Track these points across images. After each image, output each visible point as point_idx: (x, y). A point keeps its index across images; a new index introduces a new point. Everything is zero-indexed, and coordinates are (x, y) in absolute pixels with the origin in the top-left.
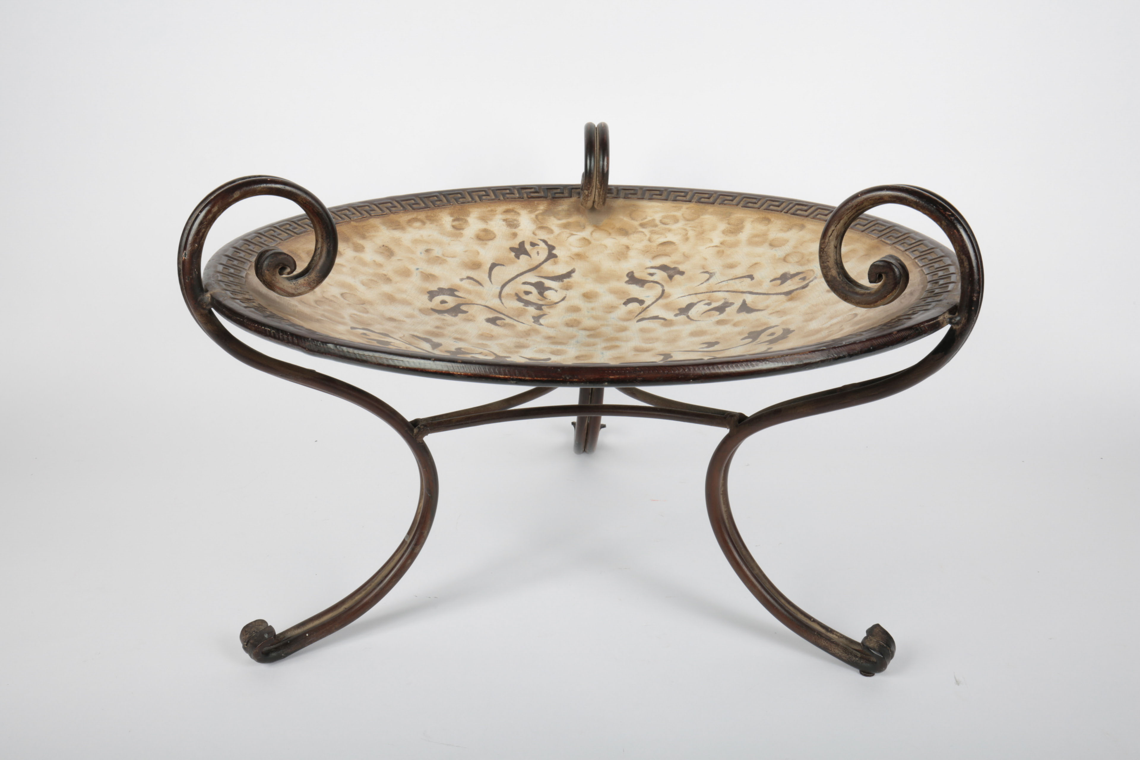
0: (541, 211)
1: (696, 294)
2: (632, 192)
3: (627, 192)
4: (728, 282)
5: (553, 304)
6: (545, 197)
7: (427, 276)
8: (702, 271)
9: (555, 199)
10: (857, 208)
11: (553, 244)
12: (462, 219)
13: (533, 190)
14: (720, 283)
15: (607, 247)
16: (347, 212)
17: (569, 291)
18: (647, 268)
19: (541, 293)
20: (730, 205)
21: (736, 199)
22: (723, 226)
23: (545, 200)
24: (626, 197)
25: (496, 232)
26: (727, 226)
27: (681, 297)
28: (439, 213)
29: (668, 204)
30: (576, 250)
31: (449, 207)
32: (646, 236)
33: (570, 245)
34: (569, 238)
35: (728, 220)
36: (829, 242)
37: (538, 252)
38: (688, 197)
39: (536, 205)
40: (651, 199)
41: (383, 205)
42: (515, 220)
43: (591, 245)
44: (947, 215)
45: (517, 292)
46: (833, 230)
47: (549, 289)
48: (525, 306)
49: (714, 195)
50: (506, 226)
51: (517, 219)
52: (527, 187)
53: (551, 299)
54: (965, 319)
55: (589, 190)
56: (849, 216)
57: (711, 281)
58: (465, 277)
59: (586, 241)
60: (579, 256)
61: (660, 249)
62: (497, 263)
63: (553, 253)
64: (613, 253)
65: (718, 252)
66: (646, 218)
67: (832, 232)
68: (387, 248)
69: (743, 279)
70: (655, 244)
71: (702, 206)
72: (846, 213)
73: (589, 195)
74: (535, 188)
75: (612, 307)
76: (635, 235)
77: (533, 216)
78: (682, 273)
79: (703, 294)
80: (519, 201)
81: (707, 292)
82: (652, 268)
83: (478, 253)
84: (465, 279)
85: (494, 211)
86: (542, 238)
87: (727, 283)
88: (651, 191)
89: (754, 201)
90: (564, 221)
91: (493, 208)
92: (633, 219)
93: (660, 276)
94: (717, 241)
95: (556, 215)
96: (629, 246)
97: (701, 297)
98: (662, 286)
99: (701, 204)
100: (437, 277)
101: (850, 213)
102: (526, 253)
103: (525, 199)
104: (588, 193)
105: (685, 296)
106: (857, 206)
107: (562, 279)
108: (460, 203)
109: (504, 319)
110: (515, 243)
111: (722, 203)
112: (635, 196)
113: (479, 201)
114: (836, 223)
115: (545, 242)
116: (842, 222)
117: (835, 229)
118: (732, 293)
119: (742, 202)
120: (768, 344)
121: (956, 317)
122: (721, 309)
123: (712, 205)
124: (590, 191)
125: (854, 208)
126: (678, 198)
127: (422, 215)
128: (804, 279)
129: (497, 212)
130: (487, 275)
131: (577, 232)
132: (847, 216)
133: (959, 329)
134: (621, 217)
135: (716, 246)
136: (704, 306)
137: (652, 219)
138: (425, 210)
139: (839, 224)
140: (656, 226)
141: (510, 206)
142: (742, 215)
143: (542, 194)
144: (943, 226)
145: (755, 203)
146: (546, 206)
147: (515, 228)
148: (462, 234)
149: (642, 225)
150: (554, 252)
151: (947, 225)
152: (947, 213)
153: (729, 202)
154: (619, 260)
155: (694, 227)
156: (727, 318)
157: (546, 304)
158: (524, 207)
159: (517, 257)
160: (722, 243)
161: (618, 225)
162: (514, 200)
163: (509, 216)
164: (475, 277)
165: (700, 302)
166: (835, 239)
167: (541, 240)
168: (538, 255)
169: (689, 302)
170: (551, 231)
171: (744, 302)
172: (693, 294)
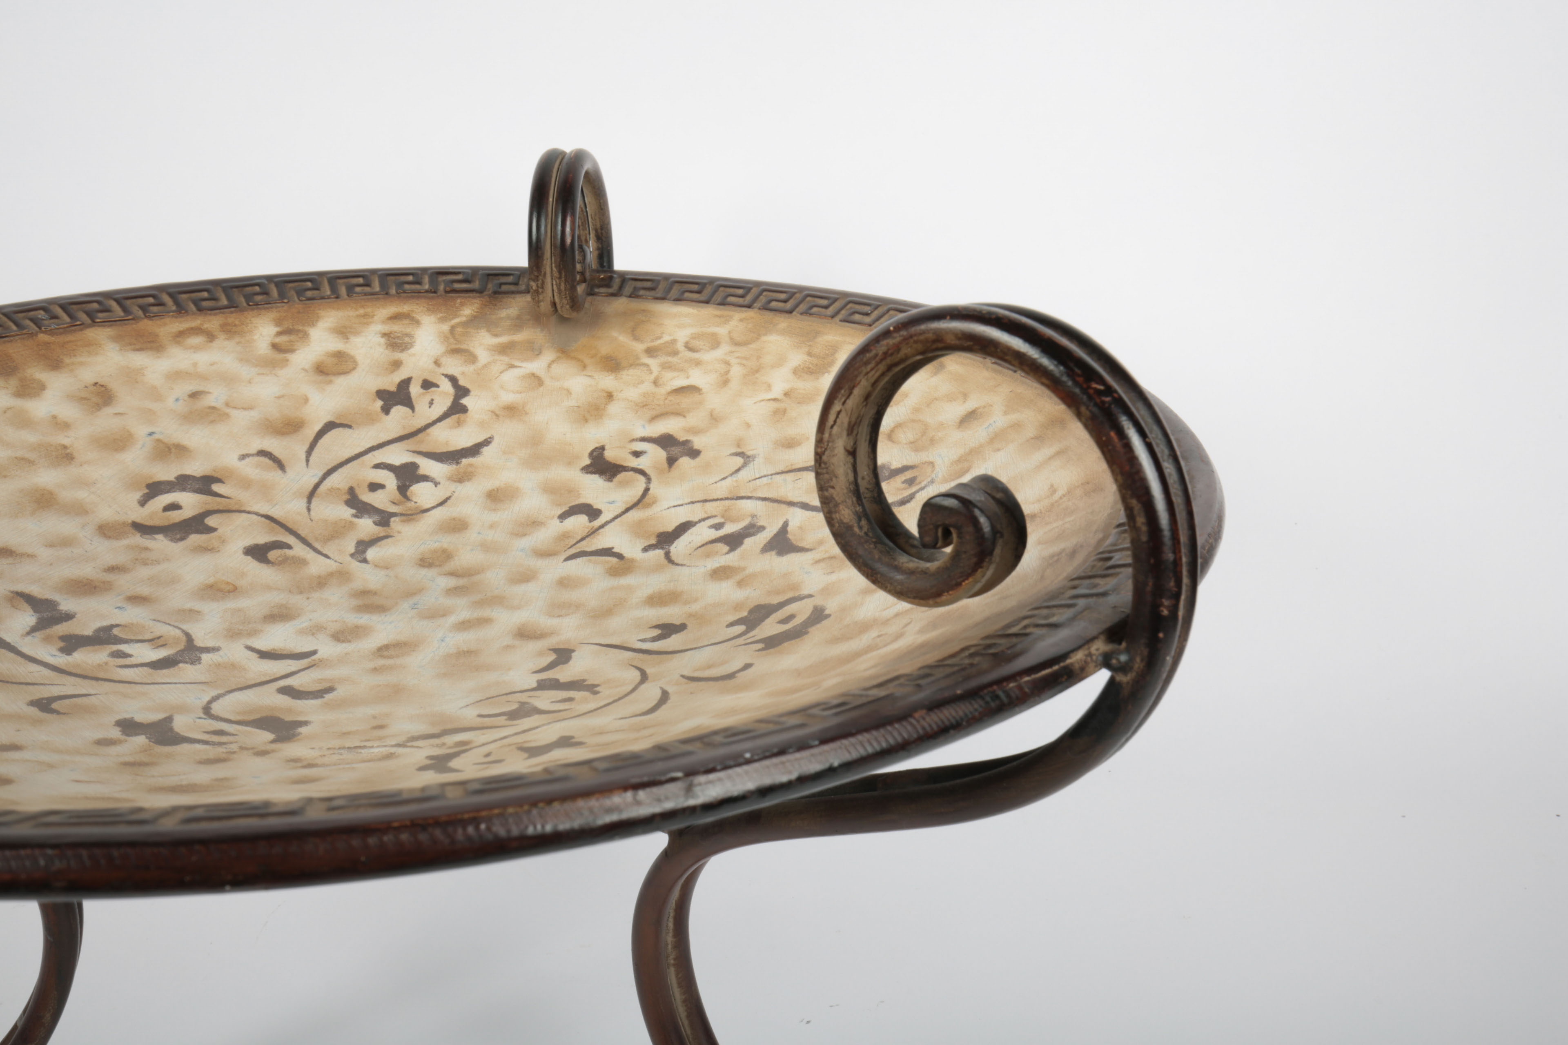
0: (464, 319)
1: (705, 501)
2: (648, 284)
3: (639, 284)
4: (771, 479)
5: (417, 513)
6: (480, 292)
7: (167, 449)
8: (734, 450)
9: (497, 296)
10: (889, 361)
11: (468, 386)
12: (299, 331)
13: (460, 277)
14: (757, 480)
15: (571, 394)
16: (41, 314)
17: (463, 484)
18: (633, 440)
19: (403, 490)
20: (819, 316)
21: (834, 305)
22: (797, 358)
23: (479, 297)
24: (634, 295)
25: (359, 359)
26: (806, 357)
27: (674, 506)
28: (253, 319)
29: (709, 311)
30: (508, 398)
31: (279, 307)
32: (651, 372)
33: (502, 387)
34: (502, 375)
35: (810, 346)
36: (831, 440)
37: (432, 400)
38: (749, 298)
39: (457, 306)
40: (678, 300)
41: (134, 300)
42: (408, 335)
43: (541, 389)
44: (1091, 391)
45: (354, 485)
46: (839, 413)
47: (425, 478)
48: (356, 516)
49: (797, 295)
50: (385, 347)
51: (413, 333)
52: (451, 270)
53: (419, 501)
54: (1142, 660)
55: (538, 281)
56: (873, 380)
57: (743, 474)
58: (254, 451)
59: (536, 380)
60: (512, 411)
61: (671, 401)
62: (338, 421)
63: (462, 404)
64: (578, 407)
65: (776, 412)
66: (660, 338)
67: (837, 417)
68: (103, 389)
69: (802, 472)
70: (662, 391)
71: (769, 315)
72: (865, 371)
73: (540, 290)
74: (464, 273)
75: (534, 522)
76: (631, 371)
77: (446, 327)
78: (694, 453)
79: (718, 502)
80: (425, 297)
81: (727, 499)
82: (643, 439)
83: (306, 400)
84: (253, 455)
85: (369, 315)
86: (450, 372)
87: (770, 481)
88: (683, 284)
89: (867, 309)
90: (504, 339)
91: (369, 310)
92: (636, 338)
93: (654, 455)
94: (777, 391)
95: (491, 326)
96: (613, 394)
97: (711, 508)
98: (649, 480)
99: (767, 313)
100: (191, 452)
101: (873, 372)
102: (408, 402)
103: (438, 294)
104: (537, 286)
105: (682, 505)
106: (885, 354)
107: (459, 459)
108: (304, 299)
109: (289, 547)
110: (390, 383)
111: (807, 313)
112: (652, 293)
113: (346, 297)
114: (843, 396)
115: (453, 380)
116: (857, 392)
117: (843, 409)
118: (771, 504)
119: (843, 312)
120: (759, 650)
121: (1120, 652)
122: (733, 541)
123: (787, 315)
124: (540, 282)
125: (881, 360)
126: (731, 299)
127: (213, 322)
128: (911, 482)
129: (375, 318)
130: (306, 447)
131: (522, 362)
132: (867, 380)
133: (1128, 683)
134: (615, 334)
135: (775, 400)
136: (708, 529)
137: (671, 340)
138: (223, 313)
139: (852, 397)
140: (675, 353)
141: (405, 308)
142: (837, 338)
143: (476, 285)
144: (1083, 419)
145: (867, 314)
146: (478, 309)
147: (402, 351)
148: (287, 360)
149: (650, 352)
150: (465, 401)
151: (1093, 418)
152: (1094, 385)
153: (820, 309)
154: (586, 421)
155: (746, 358)
156: (736, 564)
157: (404, 512)
158: (431, 311)
159: (386, 410)
160: (786, 394)
161: (605, 348)
162: (417, 295)
163: (397, 328)
164: (277, 453)
165: (704, 520)
166: (845, 433)
167: (446, 376)
168: (430, 407)
169: (683, 520)
170: (472, 358)
171: (784, 529)
172: (698, 502)
